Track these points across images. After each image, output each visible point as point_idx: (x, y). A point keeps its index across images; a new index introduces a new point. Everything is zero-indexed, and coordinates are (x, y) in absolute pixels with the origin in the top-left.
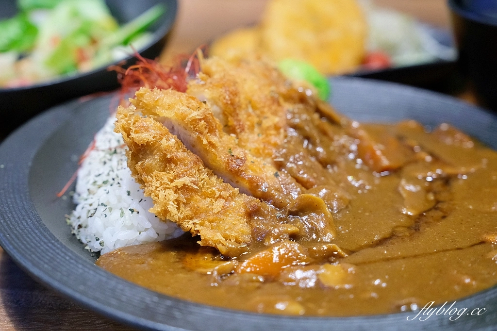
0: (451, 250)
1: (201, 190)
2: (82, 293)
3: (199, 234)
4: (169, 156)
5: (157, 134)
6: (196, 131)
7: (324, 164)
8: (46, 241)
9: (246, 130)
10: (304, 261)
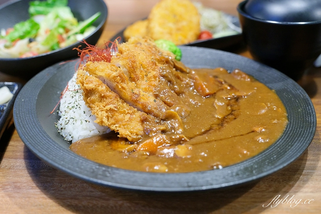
0: (238, 136)
1: (119, 110)
2: (62, 165)
3: (118, 132)
4: (103, 95)
5: (97, 84)
6: (116, 82)
7: (178, 94)
8: (45, 139)
9: (140, 79)
10: (168, 144)
